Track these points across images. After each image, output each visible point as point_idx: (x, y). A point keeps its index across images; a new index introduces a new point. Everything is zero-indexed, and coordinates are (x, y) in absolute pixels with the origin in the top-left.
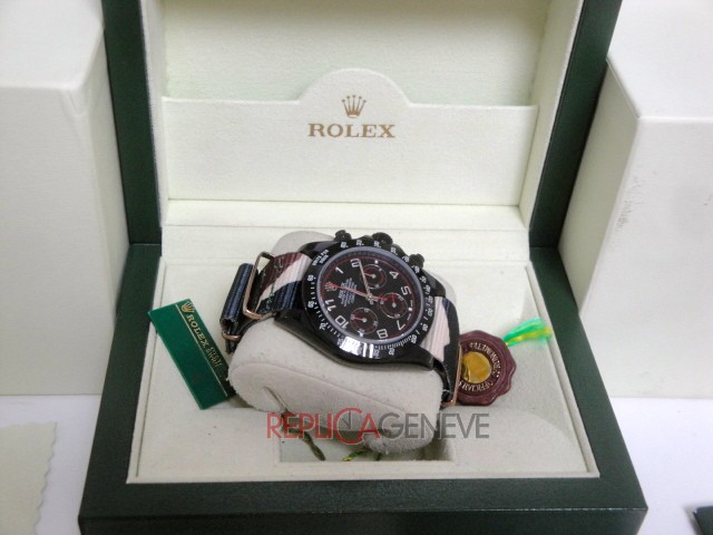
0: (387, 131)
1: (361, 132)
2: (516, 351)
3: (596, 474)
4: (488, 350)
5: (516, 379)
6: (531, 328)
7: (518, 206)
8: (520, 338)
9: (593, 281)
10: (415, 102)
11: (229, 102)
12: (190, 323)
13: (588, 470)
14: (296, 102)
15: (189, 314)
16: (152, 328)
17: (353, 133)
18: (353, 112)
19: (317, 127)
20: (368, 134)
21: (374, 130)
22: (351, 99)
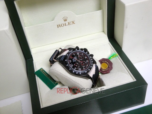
0: (73, 23)
1: (68, 24)
2: (112, 60)
3: (135, 80)
4: (106, 62)
5: (113, 66)
6: (114, 55)
7: (103, 31)
8: (112, 58)
9: (123, 41)
10: (77, 15)
11: (39, 25)
12: (43, 73)
13: (134, 80)
14: (53, 21)
15: (43, 71)
16: (36, 76)
17: (66, 25)
18: (65, 20)
19: (59, 25)
20: (70, 24)
21: (71, 23)
22: (64, 18)
